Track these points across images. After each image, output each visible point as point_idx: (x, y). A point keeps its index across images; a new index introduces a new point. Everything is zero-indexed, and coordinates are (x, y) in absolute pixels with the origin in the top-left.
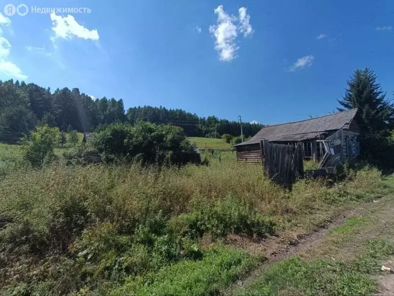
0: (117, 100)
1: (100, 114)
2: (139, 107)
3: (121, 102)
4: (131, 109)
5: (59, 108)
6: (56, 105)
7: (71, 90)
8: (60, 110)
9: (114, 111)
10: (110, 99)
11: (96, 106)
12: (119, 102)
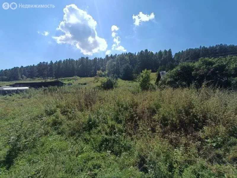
0: (168, 50)
1: (158, 61)
2: (182, 51)
3: (170, 51)
4: (176, 54)
5: (140, 61)
6: (138, 60)
7: (144, 51)
8: (140, 62)
9: (166, 57)
10: (164, 50)
11: (156, 57)
12: (169, 51)
